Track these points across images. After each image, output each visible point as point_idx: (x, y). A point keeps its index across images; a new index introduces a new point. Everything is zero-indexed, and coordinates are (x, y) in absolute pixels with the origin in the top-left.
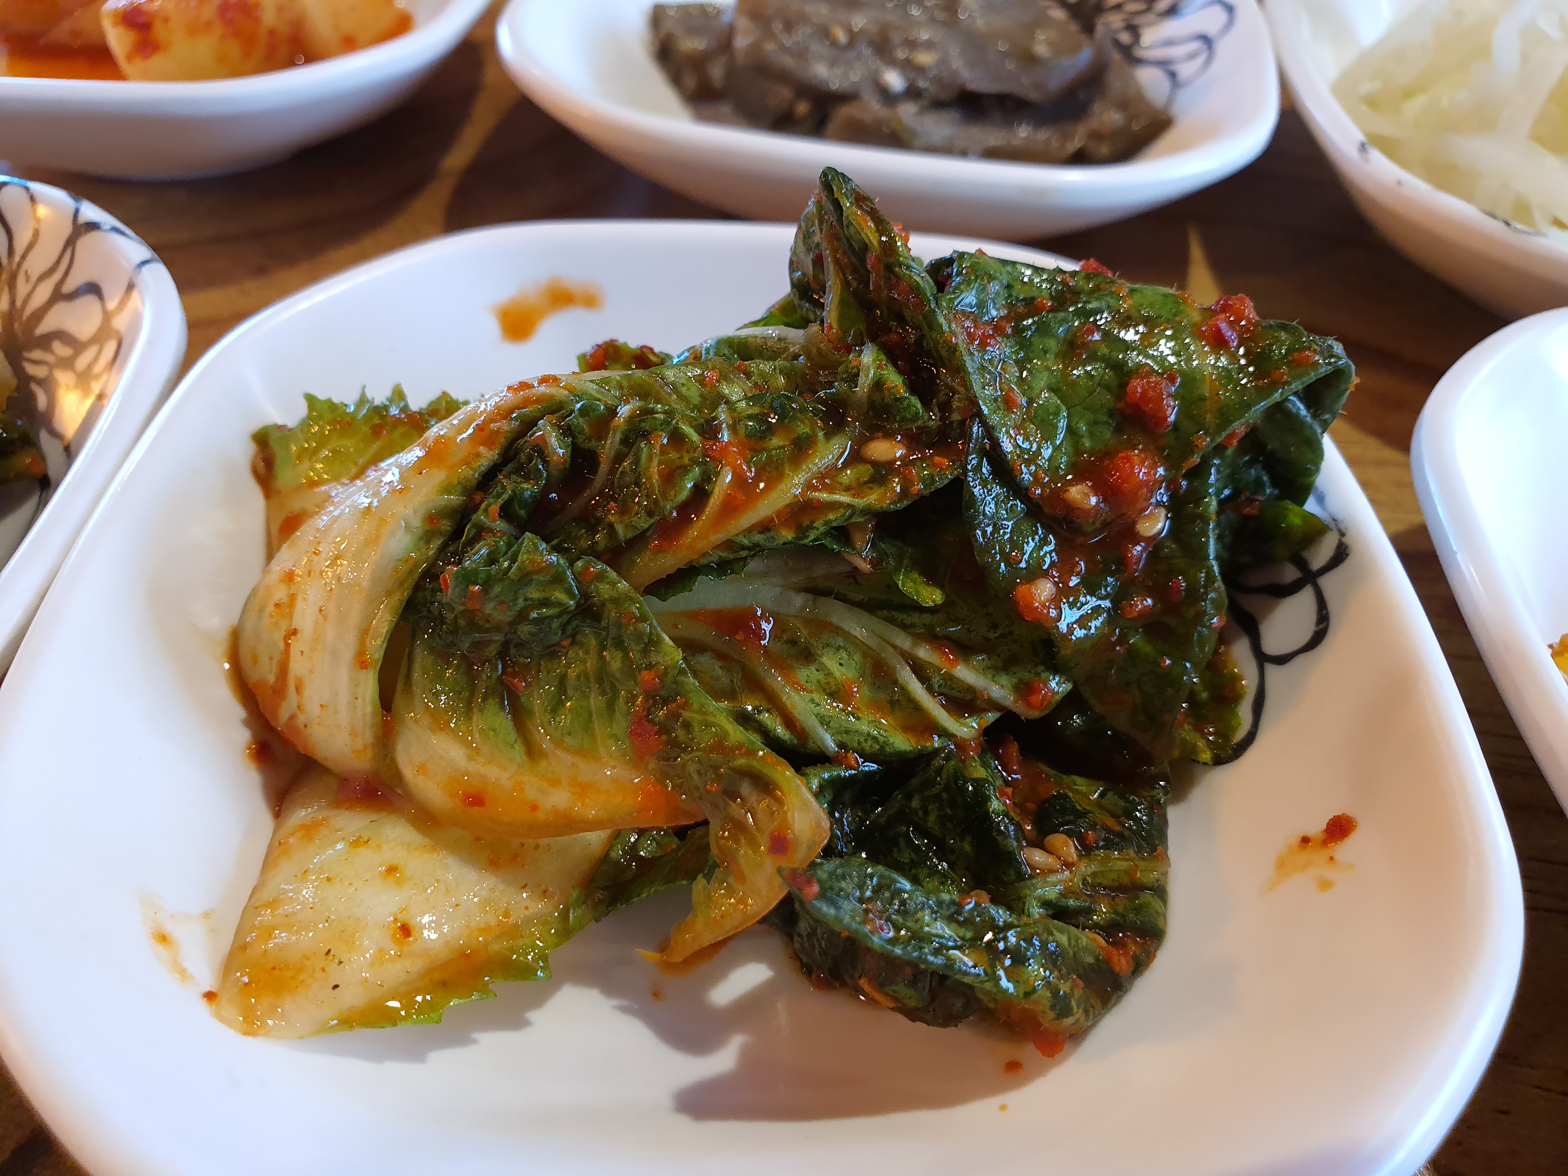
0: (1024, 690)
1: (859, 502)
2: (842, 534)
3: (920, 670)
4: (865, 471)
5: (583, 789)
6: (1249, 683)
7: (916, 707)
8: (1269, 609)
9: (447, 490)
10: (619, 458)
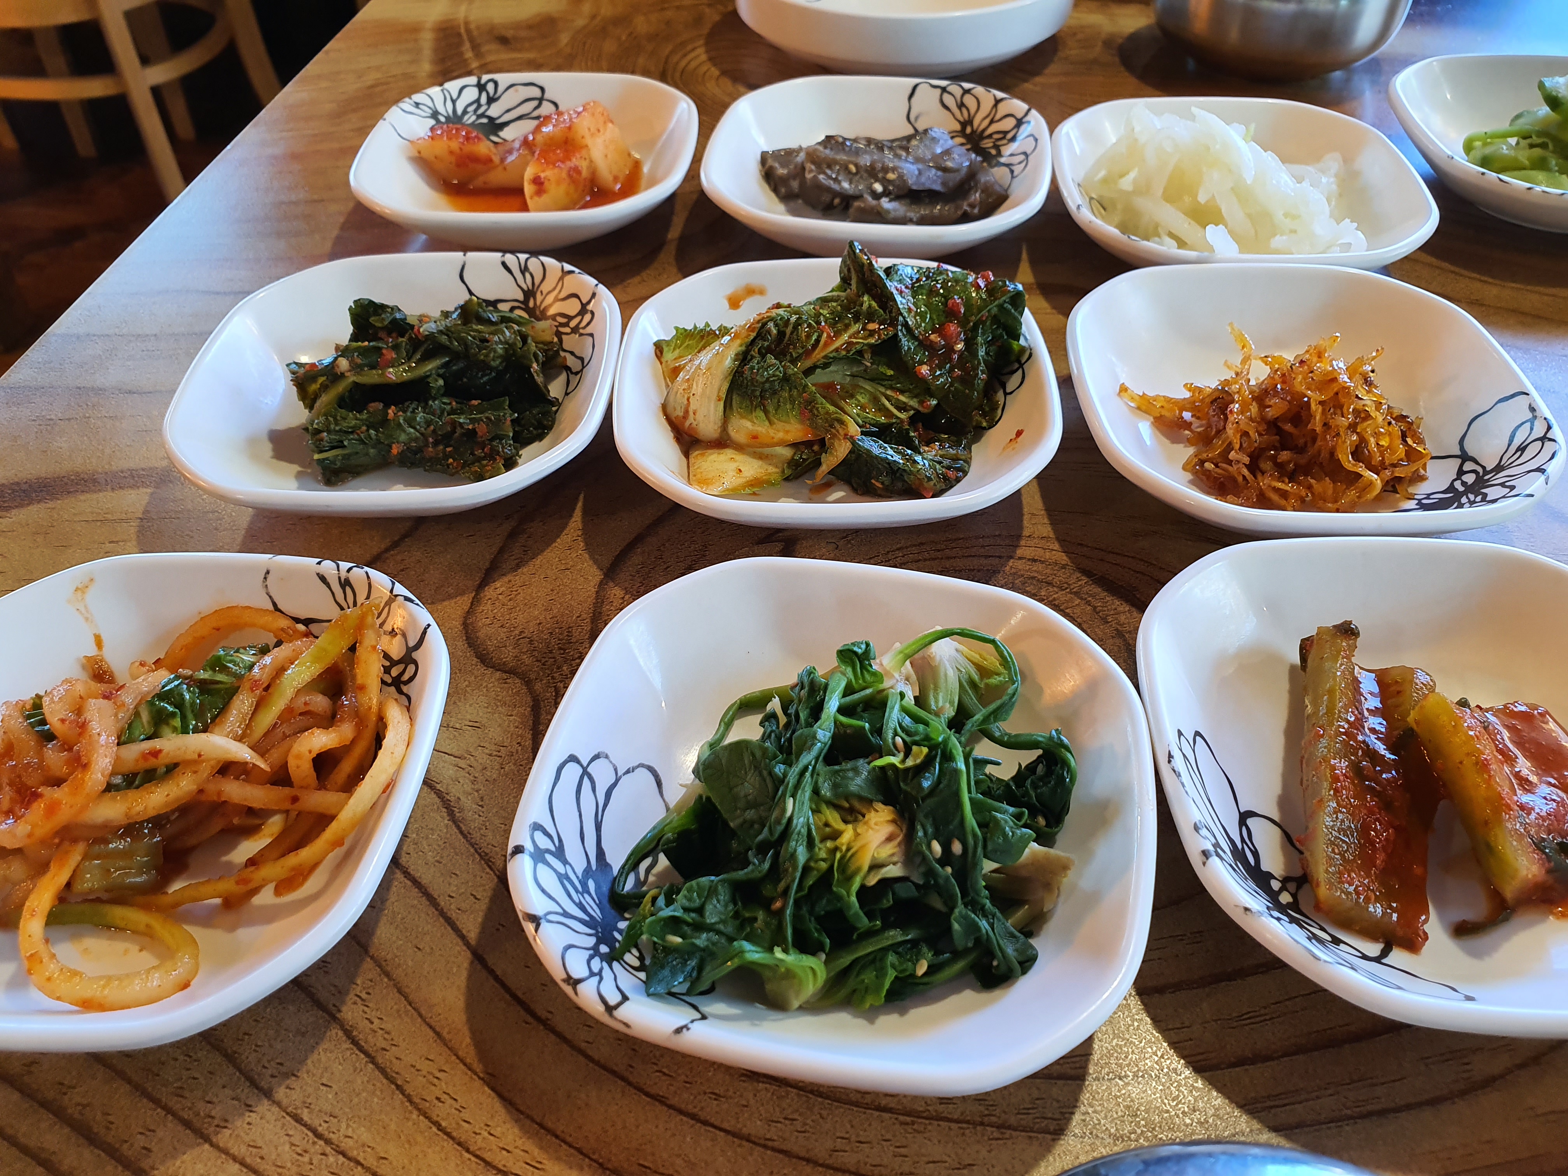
0: (921, 403)
1: (866, 342)
2: (860, 353)
3: (888, 398)
4: (867, 333)
5: (787, 432)
6: (1001, 403)
7: (888, 410)
8: (1009, 379)
9: (741, 346)
10: (792, 333)
